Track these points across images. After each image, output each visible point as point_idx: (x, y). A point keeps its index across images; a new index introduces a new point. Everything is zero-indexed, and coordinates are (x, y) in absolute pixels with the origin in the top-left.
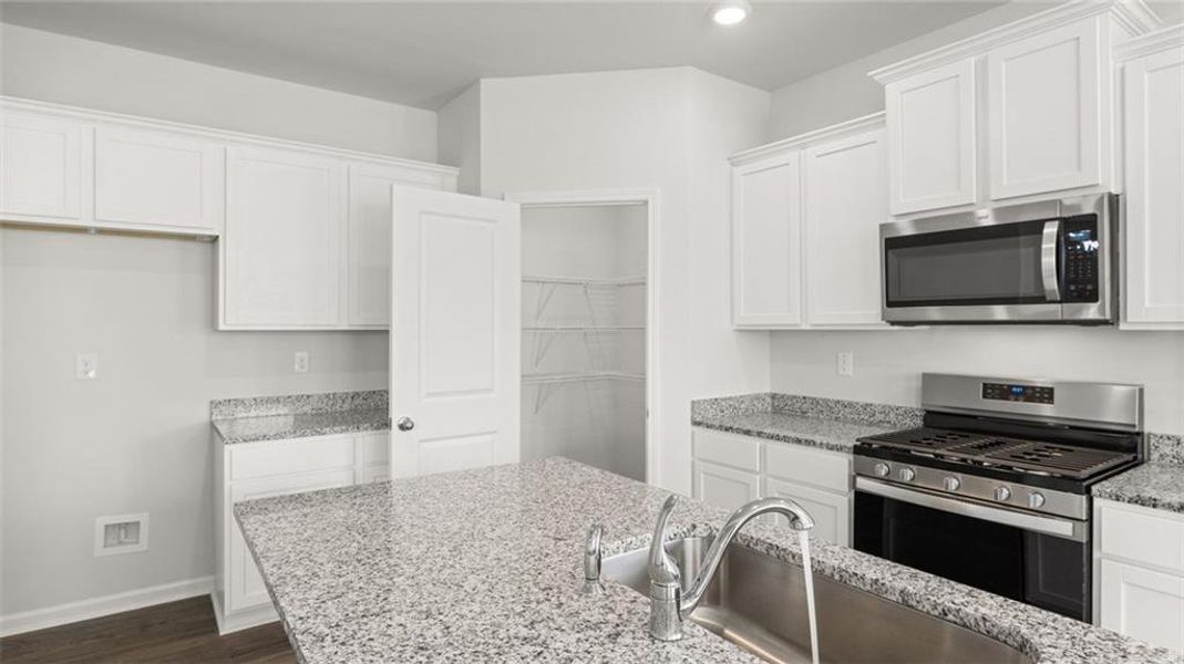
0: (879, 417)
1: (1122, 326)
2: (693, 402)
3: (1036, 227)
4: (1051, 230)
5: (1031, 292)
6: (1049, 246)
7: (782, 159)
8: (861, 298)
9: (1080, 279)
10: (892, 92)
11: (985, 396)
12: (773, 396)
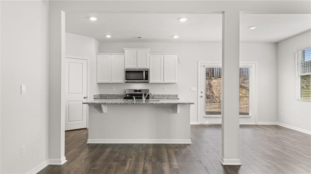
0: (119, 96)
1: (149, 83)
2: (94, 95)
3: (143, 72)
4: (144, 72)
5: (142, 79)
6: (144, 74)
7: (108, 56)
8: (121, 78)
9: (147, 78)
10: (126, 51)
11: (134, 91)
12: (100, 95)
